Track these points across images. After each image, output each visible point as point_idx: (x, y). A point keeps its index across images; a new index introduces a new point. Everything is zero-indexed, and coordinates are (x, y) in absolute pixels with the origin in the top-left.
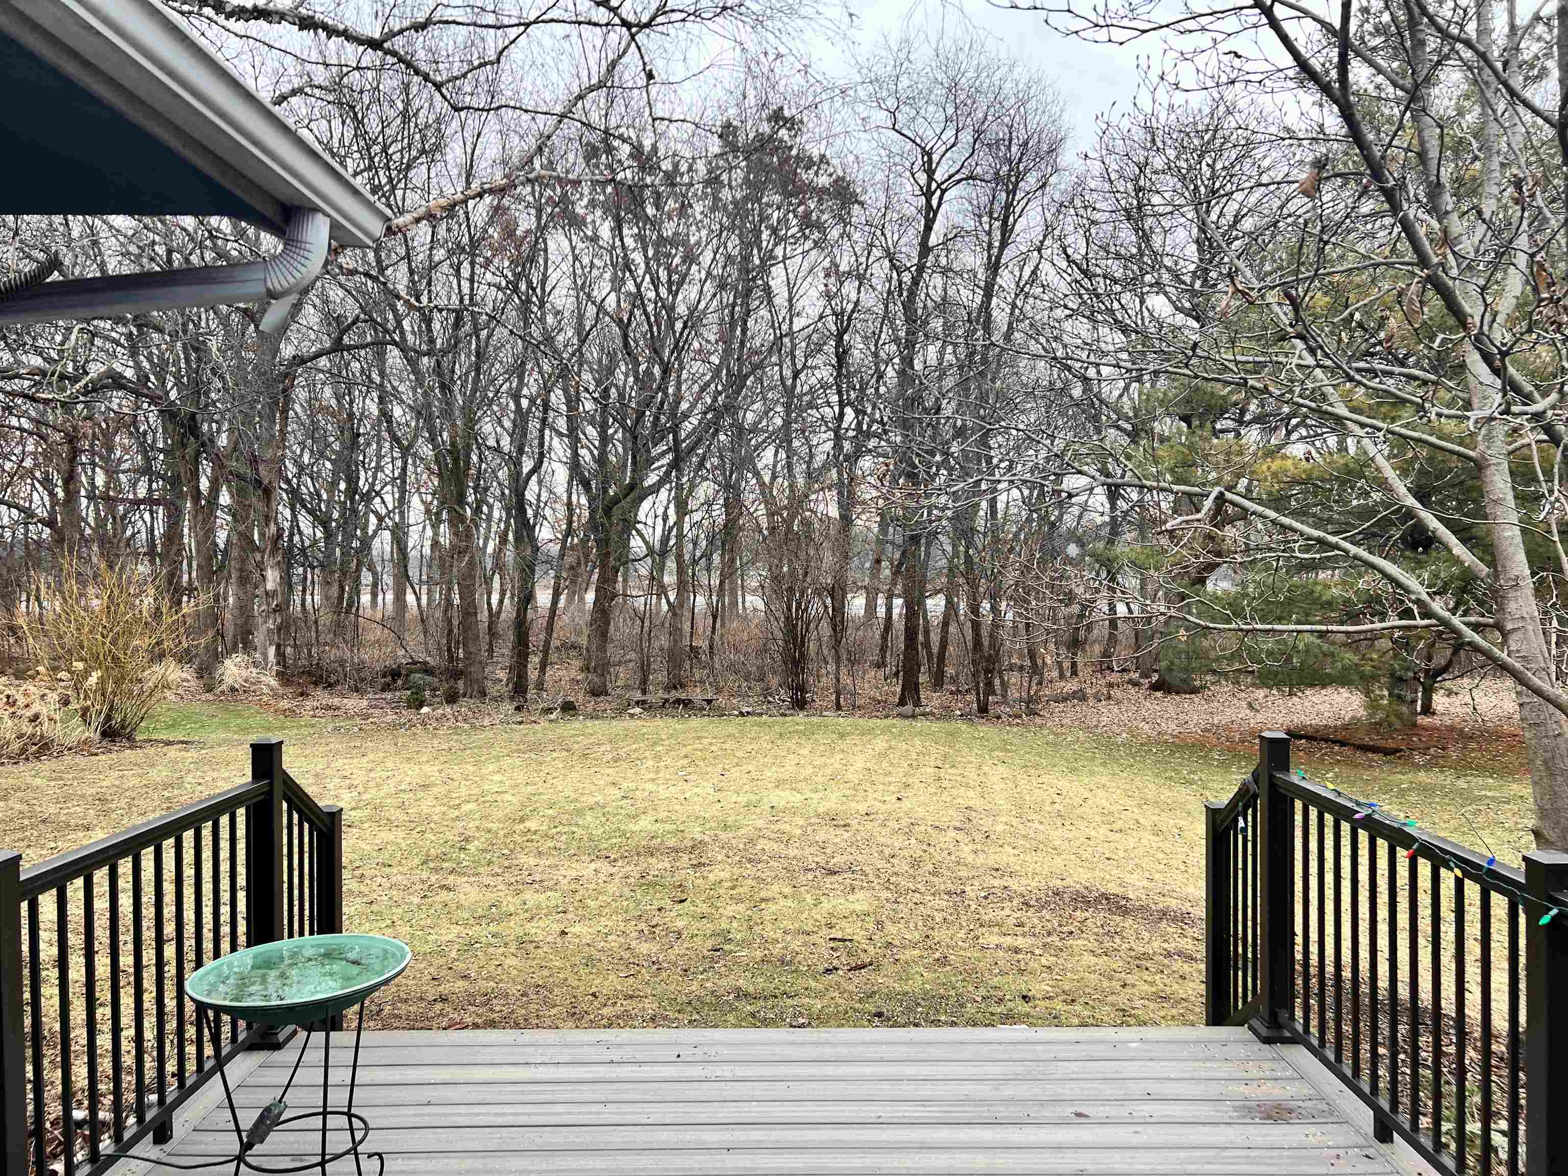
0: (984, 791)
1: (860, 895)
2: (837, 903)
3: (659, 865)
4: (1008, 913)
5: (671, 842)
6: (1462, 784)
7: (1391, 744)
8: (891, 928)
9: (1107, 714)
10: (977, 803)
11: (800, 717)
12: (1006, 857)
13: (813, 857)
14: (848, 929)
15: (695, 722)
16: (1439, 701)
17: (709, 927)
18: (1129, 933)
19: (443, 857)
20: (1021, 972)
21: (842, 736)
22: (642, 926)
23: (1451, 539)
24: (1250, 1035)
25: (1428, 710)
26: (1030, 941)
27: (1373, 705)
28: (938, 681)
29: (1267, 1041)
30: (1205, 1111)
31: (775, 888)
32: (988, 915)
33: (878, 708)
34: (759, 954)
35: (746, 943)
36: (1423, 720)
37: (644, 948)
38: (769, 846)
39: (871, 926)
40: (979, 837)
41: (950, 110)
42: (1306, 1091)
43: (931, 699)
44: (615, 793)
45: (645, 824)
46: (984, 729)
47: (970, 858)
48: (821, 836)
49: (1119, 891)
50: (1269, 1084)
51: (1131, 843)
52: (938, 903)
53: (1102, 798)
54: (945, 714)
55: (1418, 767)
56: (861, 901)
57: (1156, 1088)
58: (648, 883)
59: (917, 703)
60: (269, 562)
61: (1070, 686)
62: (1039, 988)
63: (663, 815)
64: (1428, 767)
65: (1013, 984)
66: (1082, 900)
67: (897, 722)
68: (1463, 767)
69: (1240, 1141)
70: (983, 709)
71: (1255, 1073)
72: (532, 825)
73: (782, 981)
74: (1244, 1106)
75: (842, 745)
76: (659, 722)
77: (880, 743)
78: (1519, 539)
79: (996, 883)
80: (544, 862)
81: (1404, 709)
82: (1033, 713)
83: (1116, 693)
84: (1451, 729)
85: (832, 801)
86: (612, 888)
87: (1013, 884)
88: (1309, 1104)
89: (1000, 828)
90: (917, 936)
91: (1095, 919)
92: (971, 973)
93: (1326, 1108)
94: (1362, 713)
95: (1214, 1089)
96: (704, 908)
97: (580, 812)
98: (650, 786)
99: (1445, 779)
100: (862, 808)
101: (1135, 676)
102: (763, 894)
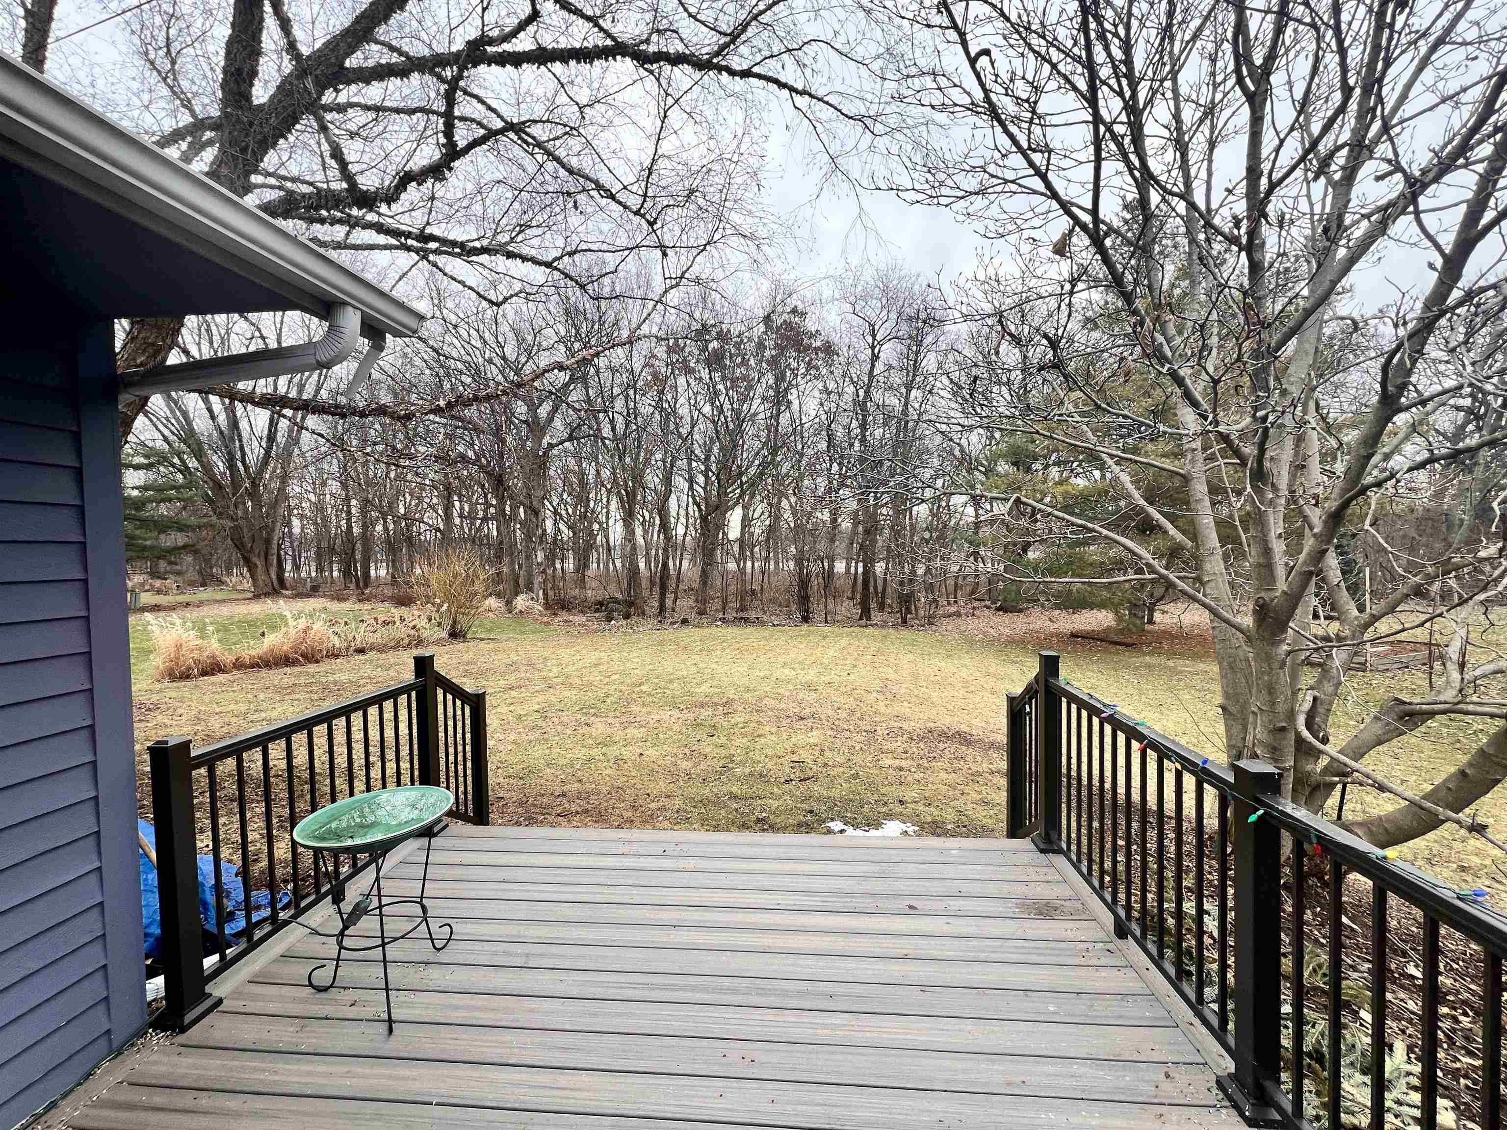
0: (897, 669)
1: (815, 732)
2: (800, 738)
3: (706, 712)
4: (898, 745)
5: (716, 699)
6: (1171, 663)
7: (1129, 641)
8: (828, 754)
9: (971, 624)
10: (893, 676)
11: (805, 627)
12: (904, 709)
13: (793, 709)
14: (804, 755)
15: (749, 629)
16: (1157, 616)
17: (723, 752)
18: (969, 758)
19: (590, 707)
20: (901, 784)
21: (824, 637)
22: (686, 750)
23: (1169, 526)
24: (1032, 847)
25: (1151, 621)
26: (910, 762)
27: (1119, 618)
28: (882, 607)
29: (1042, 851)
30: (996, 907)
31: (767, 728)
32: (888, 746)
33: (848, 621)
34: (747, 770)
35: (742, 763)
36: (1147, 627)
37: (685, 765)
38: (770, 702)
39: (817, 753)
40: (890, 697)
41: (884, 301)
42: (1068, 893)
43: (876, 616)
44: (694, 669)
45: (705, 688)
46: (904, 633)
47: (883, 710)
48: (801, 696)
49: (967, 729)
50: (1043, 885)
51: (977, 700)
52: (860, 738)
53: (964, 673)
54: (884, 626)
55: (1145, 654)
56: (815, 737)
57: (966, 887)
58: (697, 725)
59: (869, 619)
60: (539, 548)
61: (953, 609)
62: (910, 795)
63: (715, 683)
64: (1151, 654)
65: (896, 792)
66: (945, 736)
67: (856, 630)
68: (1171, 654)
69: (1020, 934)
70: (904, 622)
71: (1034, 877)
72: (644, 688)
73: (758, 788)
74: (1024, 904)
75: (823, 643)
76: (729, 630)
77: (844, 642)
78: (1212, 524)
79: (896, 725)
80: (645, 710)
81: (1138, 622)
82: (931, 624)
83: (977, 612)
84: (1164, 632)
85: (811, 675)
86: (676, 727)
87: (905, 726)
88: (1068, 903)
89: (903, 691)
90: (842, 760)
91: (951, 748)
92: (871, 785)
93: (1080, 907)
94: (1113, 623)
95: (1005, 889)
96: (723, 740)
97: (671, 681)
98: (714, 666)
99: (1162, 660)
100: (827, 679)
101: (988, 603)
102: (760, 732)
